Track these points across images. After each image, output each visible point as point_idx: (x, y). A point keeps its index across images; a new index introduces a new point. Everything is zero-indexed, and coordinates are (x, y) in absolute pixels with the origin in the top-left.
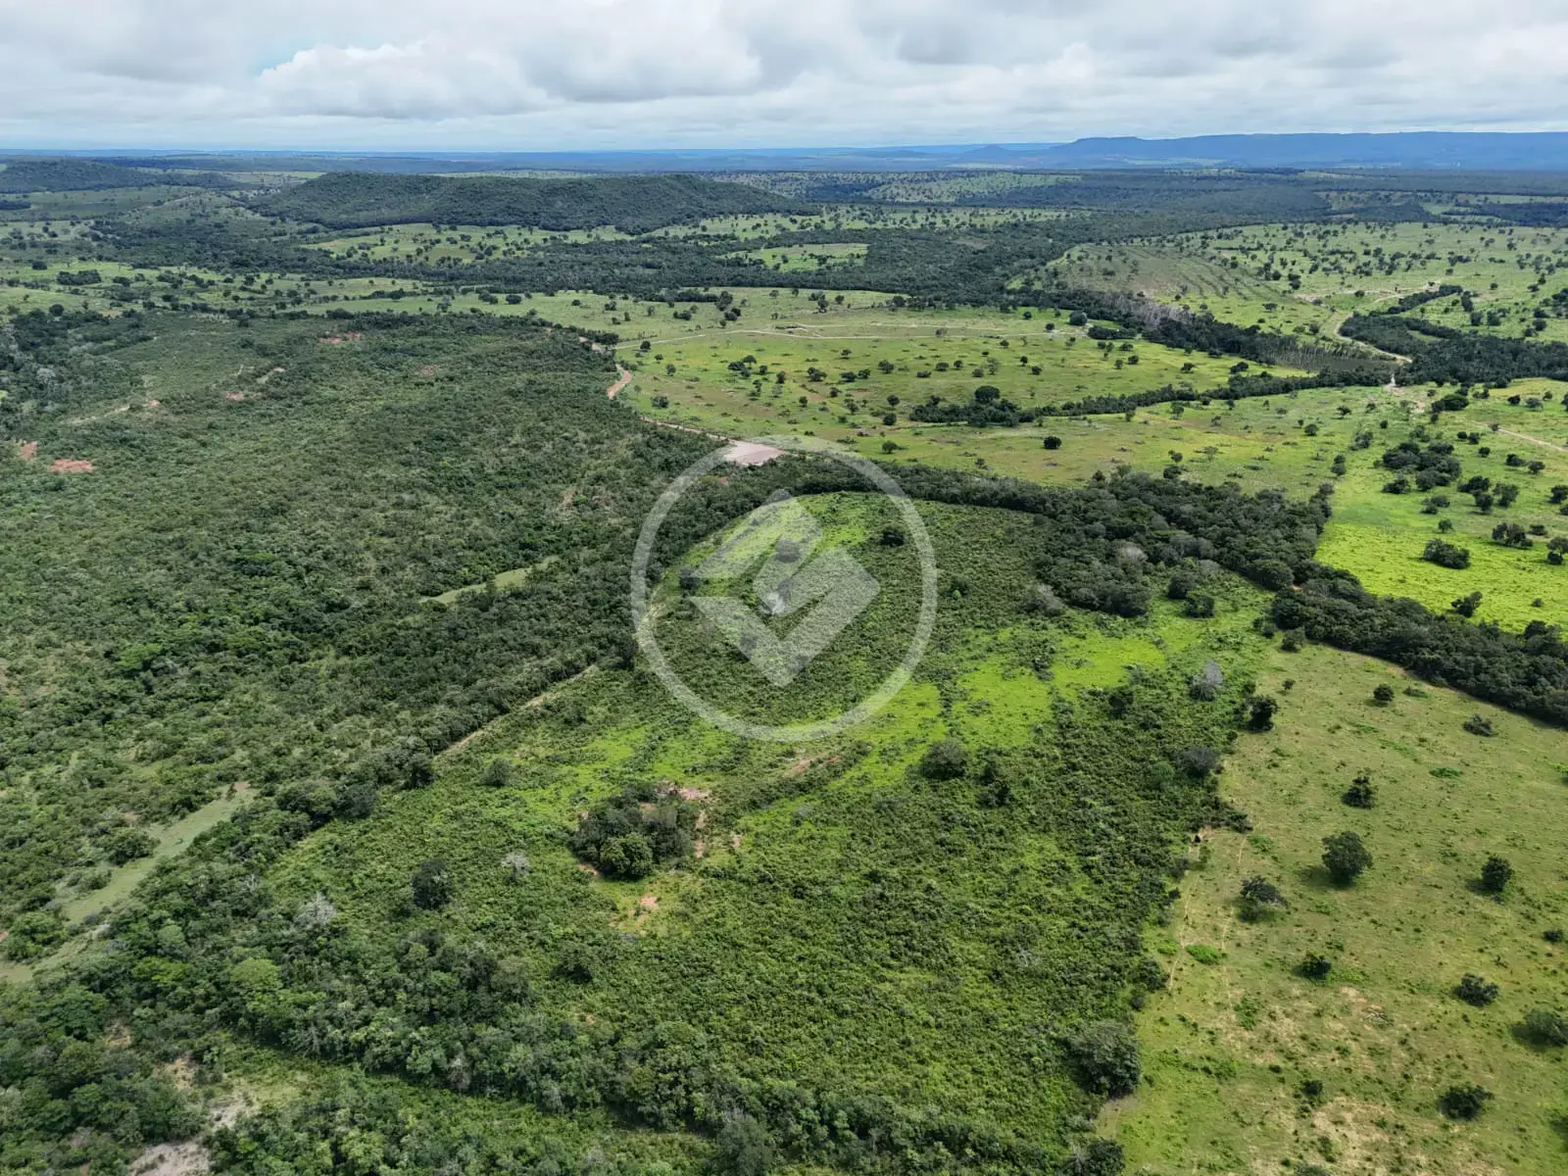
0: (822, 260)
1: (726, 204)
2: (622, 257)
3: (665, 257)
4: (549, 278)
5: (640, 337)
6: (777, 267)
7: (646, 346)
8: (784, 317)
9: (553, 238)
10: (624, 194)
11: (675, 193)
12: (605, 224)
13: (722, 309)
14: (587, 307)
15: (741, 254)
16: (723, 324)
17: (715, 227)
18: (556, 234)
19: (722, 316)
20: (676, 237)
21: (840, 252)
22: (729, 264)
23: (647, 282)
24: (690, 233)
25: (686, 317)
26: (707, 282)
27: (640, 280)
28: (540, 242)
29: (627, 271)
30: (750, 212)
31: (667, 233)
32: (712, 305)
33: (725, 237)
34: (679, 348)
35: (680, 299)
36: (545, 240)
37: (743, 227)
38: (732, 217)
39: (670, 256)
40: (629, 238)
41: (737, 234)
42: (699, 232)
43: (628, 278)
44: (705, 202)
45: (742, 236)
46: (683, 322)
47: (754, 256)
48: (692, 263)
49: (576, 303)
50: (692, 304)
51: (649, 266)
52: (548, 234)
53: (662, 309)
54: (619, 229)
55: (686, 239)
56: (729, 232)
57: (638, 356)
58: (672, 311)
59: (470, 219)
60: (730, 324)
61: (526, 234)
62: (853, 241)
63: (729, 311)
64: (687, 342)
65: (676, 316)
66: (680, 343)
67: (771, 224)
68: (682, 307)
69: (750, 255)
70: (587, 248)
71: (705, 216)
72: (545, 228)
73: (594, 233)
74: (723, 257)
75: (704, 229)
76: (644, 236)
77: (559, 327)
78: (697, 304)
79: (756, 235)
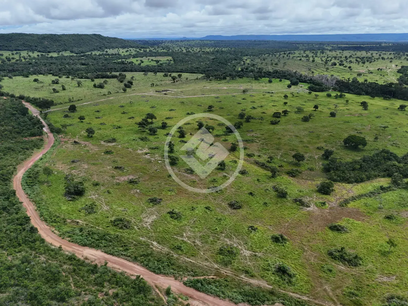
0: (158, 62)
1: (114, 45)
2: (71, 61)
3: (90, 62)
4: (31, 69)
5: (70, 101)
6: (140, 64)
7: (73, 109)
8: (157, 85)
9: (42, 55)
10: (73, 40)
11: (94, 40)
12: (66, 50)
13: (121, 82)
14: (41, 82)
15: (123, 60)
16: (125, 90)
17: (110, 51)
18: (44, 54)
19: (122, 85)
20: (95, 54)
21: (163, 59)
22: (119, 63)
23: (81, 70)
24: (101, 53)
25: (101, 86)
26: (111, 70)
27: (78, 70)
28: (36, 56)
29: (72, 66)
30: (123, 47)
31: (91, 53)
32: (115, 80)
33: (116, 54)
34: (97, 108)
35: (97, 77)
36: (38, 56)
37: (122, 52)
38: (117, 49)
39: (93, 61)
40: (75, 55)
41: (120, 53)
42: (105, 53)
43: (72, 69)
44: (106, 43)
45: (122, 55)
46: (100, 90)
47: (129, 60)
48: (103, 63)
49: (36, 80)
50: (104, 79)
51: (83, 64)
52: (39, 54)
53: (87, 83)
54: (72, 52)
55: (100, 55)
56: (117, 53)
57: (66, 116)
58: (93, 83)
59: (6, 48)
60: (128, 90)
61: (30, 54)
62: (165, 56)
63: (126, 82)
64: (102, 103)
65: (95, 86)
66: (96, 105)
67: (133, 51)
68: (98, 81)
69: (127, 60)
70: (56, 58)
71: (106, 48)
72: (39, 51)
73: (61, 53)
74: (116, 61)
75: (107, 52)
76: (82, 54)
77: (12, 96)
78: (107, 79)
79: (128, 53)
